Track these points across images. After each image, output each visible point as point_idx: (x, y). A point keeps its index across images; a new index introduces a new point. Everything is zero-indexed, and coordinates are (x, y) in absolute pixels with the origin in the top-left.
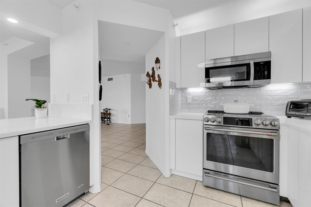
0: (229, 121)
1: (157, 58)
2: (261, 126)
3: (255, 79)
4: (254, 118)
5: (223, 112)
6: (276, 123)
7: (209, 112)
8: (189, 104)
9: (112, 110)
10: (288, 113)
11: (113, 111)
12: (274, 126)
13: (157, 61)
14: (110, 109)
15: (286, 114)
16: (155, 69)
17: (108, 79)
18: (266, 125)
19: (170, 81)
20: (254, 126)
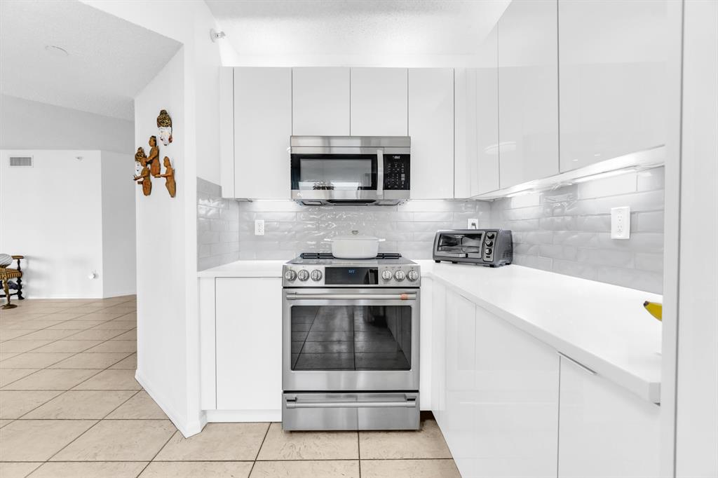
0: (341, 275)
1: (163, 113)
2: (393, 283)
3: (386, 188)
4: (380, 266)
5: (330, 256)
6: (415, 274)
7: (304, 256)
8: (260, 238)
9: (28, 258)
10: (438, 254)
11: (31, 262)
12: (412, 280)
13: (164, 120)
14: (22, 257)
15: (434, 256)
16: (160, 144)
17: (12, 159)
18: (400, 280)
19: (198, 178)
20: (381, 283)
